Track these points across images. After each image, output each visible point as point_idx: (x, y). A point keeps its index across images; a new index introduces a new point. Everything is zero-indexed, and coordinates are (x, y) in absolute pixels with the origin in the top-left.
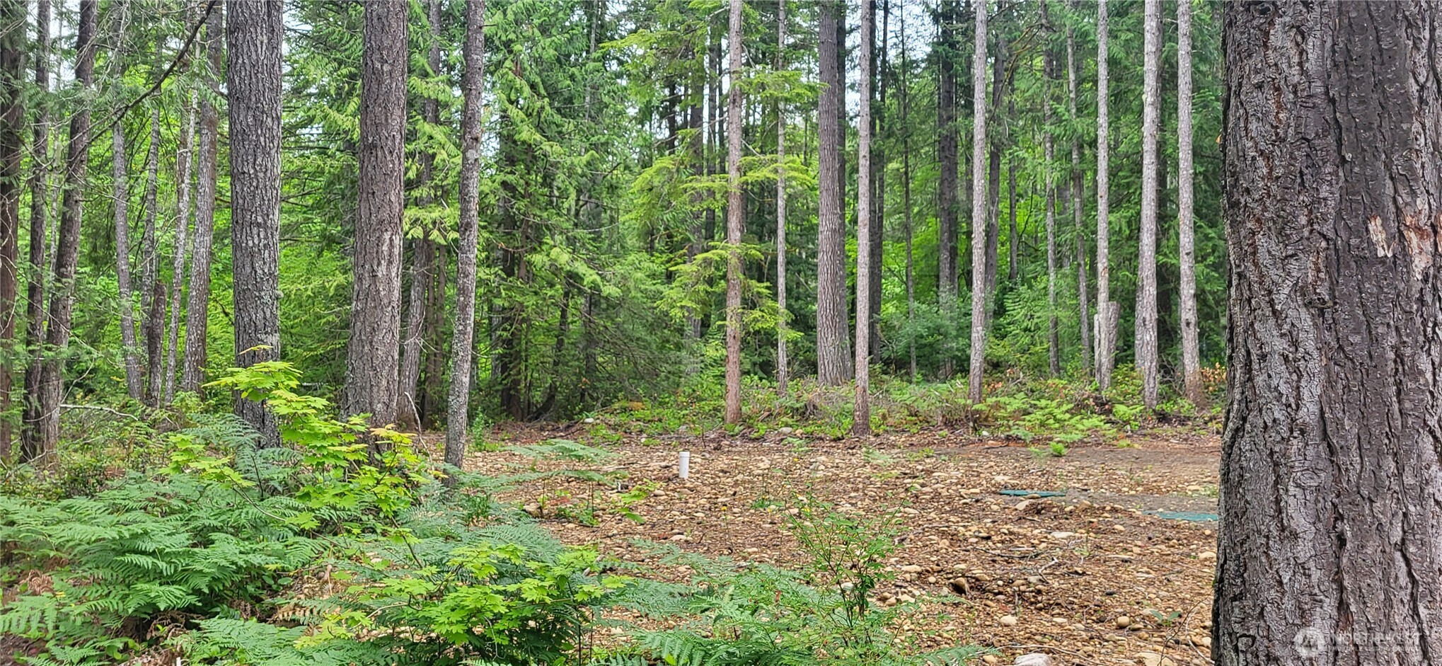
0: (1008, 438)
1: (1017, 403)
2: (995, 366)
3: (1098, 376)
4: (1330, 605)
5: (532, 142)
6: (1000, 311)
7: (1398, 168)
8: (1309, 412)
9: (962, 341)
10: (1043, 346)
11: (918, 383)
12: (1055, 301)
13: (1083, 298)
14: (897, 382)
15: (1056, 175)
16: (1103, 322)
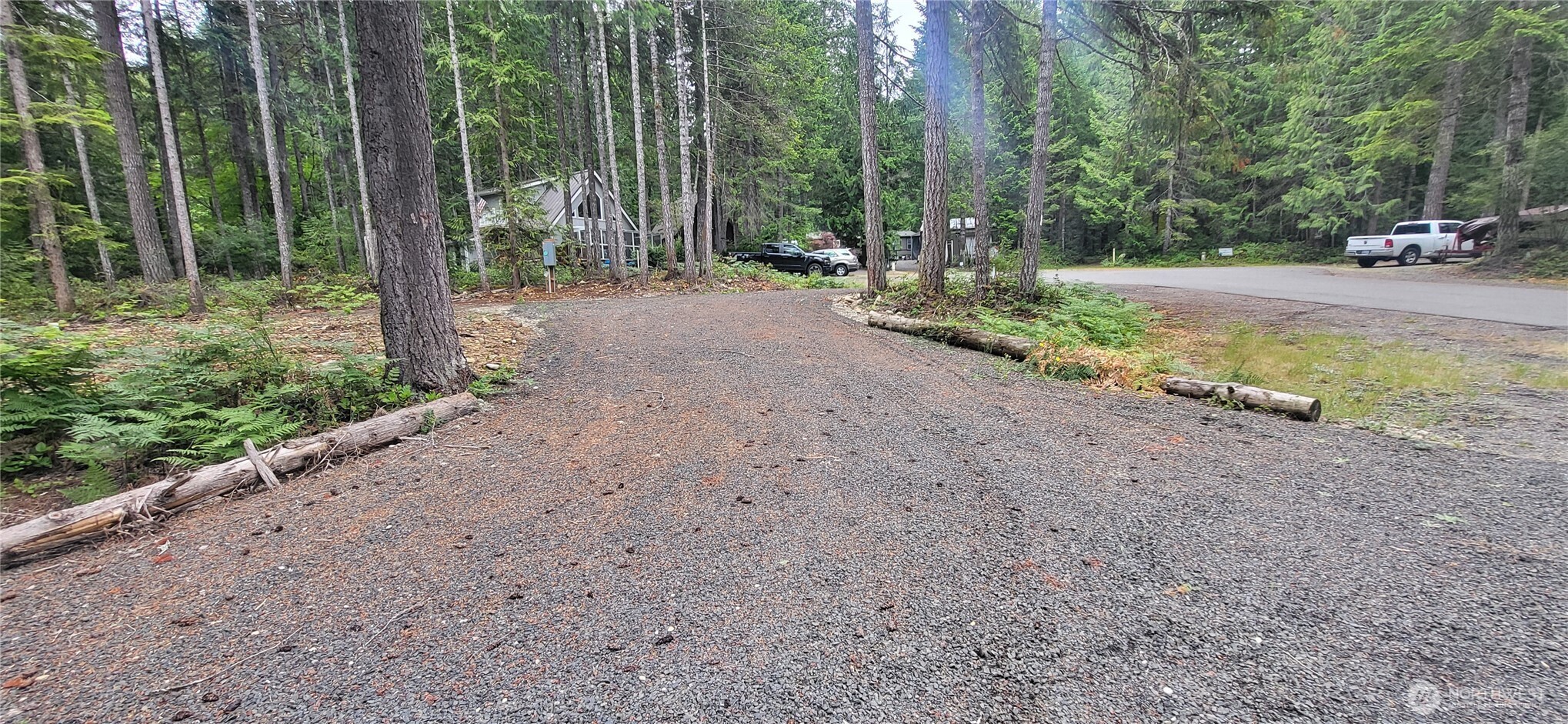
0: (314, 308)
1: (318, 288)
2: (299, 267)
3: (370, 272)
4: (409, 313)
6: (298, 232)
7: (417, 200)
8: (399, 264)
9: (270, 253)
10: (333, 254)
11: (238, 280)
12: (338, 227)
13: (357, 226)
14: (222, 280)
15: (328, 149)
16: (370, 241)
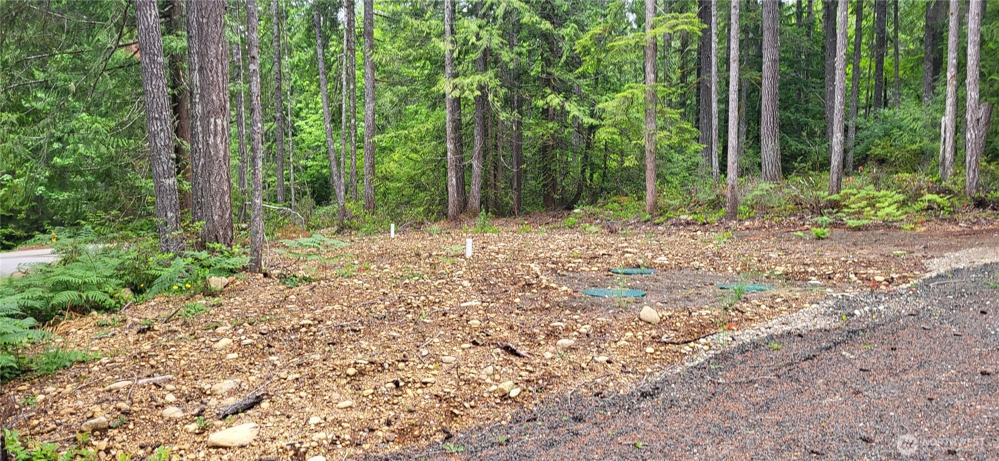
5: (530, 23)
